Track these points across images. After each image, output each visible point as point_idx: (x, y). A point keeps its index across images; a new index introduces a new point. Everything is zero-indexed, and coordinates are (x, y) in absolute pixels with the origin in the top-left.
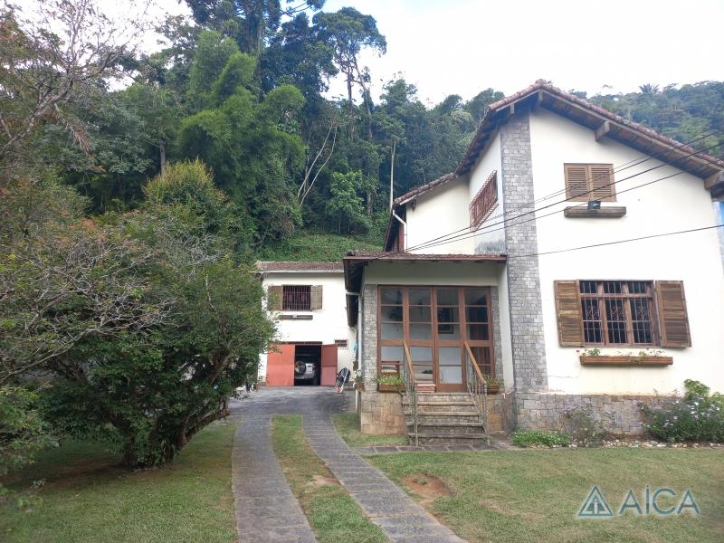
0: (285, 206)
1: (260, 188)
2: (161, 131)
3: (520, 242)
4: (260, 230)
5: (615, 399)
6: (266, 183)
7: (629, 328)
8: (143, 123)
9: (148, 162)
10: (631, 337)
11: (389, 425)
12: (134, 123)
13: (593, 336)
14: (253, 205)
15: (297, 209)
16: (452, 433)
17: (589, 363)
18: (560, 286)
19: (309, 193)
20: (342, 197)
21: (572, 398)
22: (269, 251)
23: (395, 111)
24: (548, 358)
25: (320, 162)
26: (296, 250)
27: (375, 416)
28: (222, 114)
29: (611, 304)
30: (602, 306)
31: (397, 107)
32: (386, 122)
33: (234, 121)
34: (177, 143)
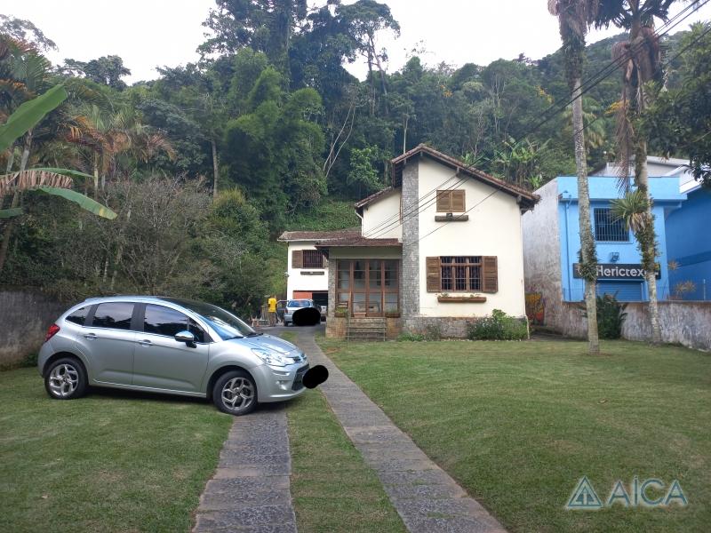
0: (312, 179)
1: (291, 166)
2: (212, 131)
3: (409, 236)
4: (292, 200)
5: (454, 319)
6: (296, 161)
7: (468, 282)
8: (198, 126)
9: (204, 156)
10: (468, 287)
11: (341, 334)
12: (192, 127)
13: (447, 286)
14: (286, 180)
15: (322, 181)
16: (368, 336)
17: (442, 301)
18: (429, 260)
19: (334, 165)
20: (360, 170)
21: (431, 319)
22: (300, 217)
23: (405, 91)
24: (421, 298)
25: (341, 140)
26: (323, 215)
27: (333, 329)
28: (256, 117)
29: (458, 269)
30: (454, 270)
31: (408, 88)
32: (399, 101)
33: (265, 122)
34: (224, 140)
